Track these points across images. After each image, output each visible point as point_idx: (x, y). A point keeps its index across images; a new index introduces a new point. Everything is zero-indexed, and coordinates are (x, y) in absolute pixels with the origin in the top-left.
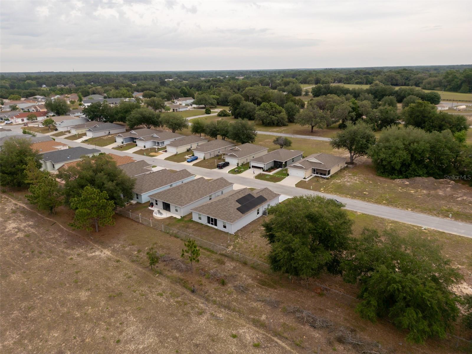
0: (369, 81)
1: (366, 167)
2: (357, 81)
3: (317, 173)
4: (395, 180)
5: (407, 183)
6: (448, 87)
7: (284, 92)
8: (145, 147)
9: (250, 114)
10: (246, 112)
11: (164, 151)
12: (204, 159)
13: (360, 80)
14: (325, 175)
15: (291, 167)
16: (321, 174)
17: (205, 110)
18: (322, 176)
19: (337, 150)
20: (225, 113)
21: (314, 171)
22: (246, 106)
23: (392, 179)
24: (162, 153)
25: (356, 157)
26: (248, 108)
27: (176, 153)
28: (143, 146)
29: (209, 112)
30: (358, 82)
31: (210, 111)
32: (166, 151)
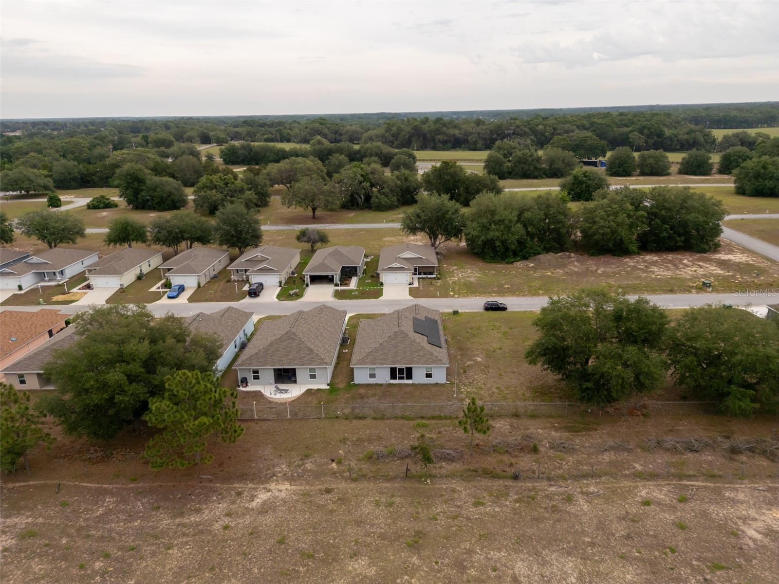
0: (284, 137)
1: (461, 253)
2: (266, 136)
3: (420, 274)
4: (515, 264)
5: (532, 265)
6: (396, 143)
7: (168, 157)
8: (20, 288)
9: (172, 197)
10: (165, 195)
11: (83, 288)
12: (199, 286)
13: (270, 136)
14: (431, 273)
15: (384, 270)
16: (425, 274)
17: (46, 200)
18: (429, 276)
19: (412, 238)
20: (107, 202)
21: (417, 271)
22: (162, 185)
23: (508, 263)
24: (85, 293)
25: (440, 243)
26: (168, 188)
27: (119, 287)
28: (17, 288)
29: (58, 202)
30: (267, 138)
31: (59, 200)
32: (89, 287)
